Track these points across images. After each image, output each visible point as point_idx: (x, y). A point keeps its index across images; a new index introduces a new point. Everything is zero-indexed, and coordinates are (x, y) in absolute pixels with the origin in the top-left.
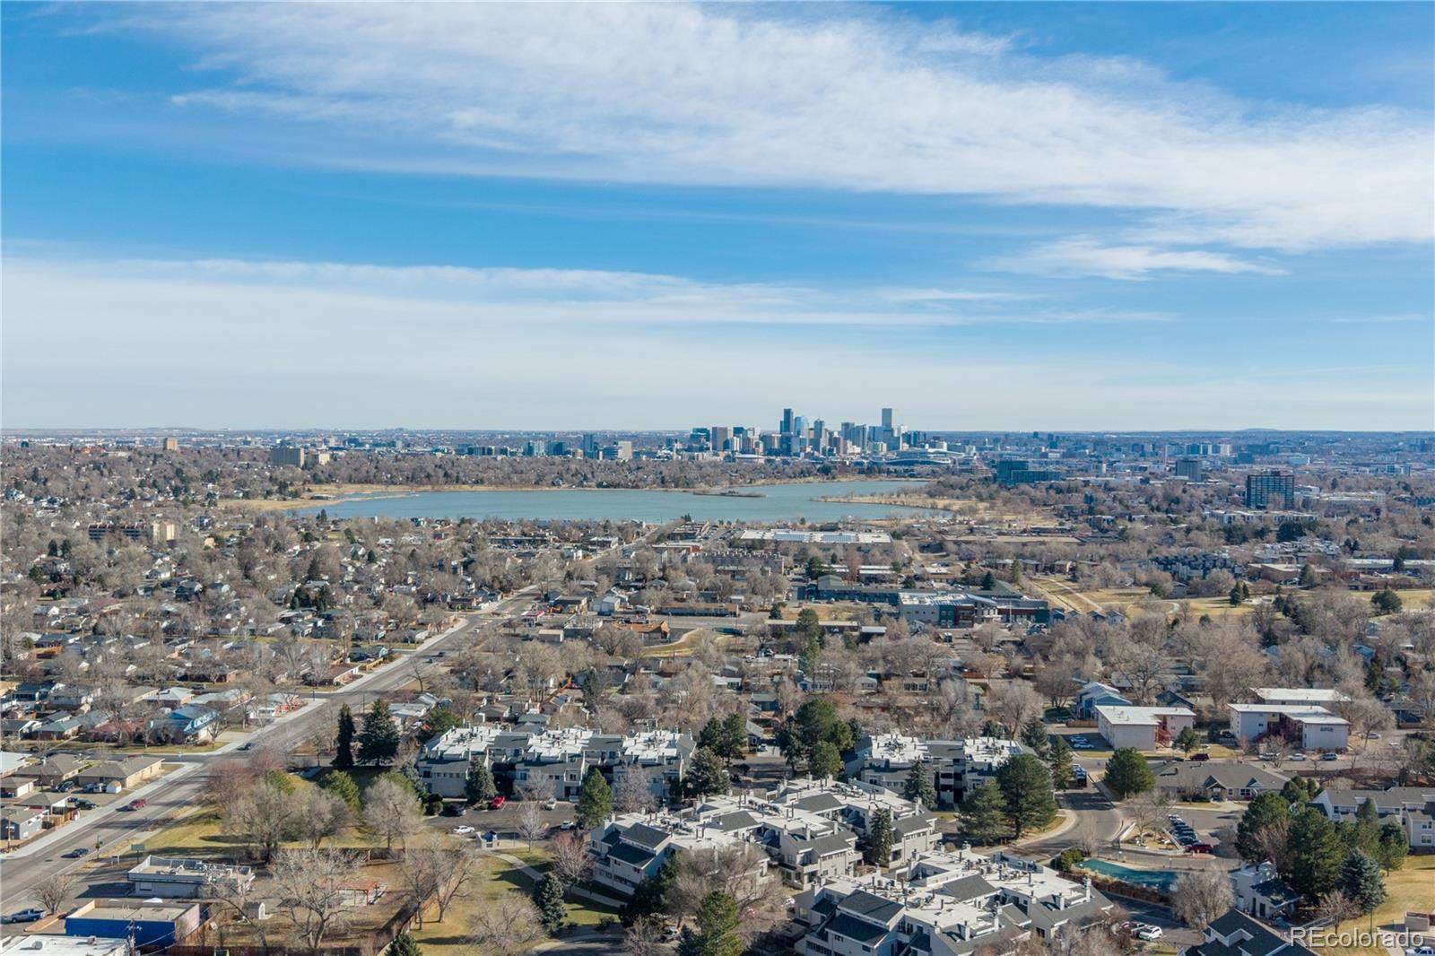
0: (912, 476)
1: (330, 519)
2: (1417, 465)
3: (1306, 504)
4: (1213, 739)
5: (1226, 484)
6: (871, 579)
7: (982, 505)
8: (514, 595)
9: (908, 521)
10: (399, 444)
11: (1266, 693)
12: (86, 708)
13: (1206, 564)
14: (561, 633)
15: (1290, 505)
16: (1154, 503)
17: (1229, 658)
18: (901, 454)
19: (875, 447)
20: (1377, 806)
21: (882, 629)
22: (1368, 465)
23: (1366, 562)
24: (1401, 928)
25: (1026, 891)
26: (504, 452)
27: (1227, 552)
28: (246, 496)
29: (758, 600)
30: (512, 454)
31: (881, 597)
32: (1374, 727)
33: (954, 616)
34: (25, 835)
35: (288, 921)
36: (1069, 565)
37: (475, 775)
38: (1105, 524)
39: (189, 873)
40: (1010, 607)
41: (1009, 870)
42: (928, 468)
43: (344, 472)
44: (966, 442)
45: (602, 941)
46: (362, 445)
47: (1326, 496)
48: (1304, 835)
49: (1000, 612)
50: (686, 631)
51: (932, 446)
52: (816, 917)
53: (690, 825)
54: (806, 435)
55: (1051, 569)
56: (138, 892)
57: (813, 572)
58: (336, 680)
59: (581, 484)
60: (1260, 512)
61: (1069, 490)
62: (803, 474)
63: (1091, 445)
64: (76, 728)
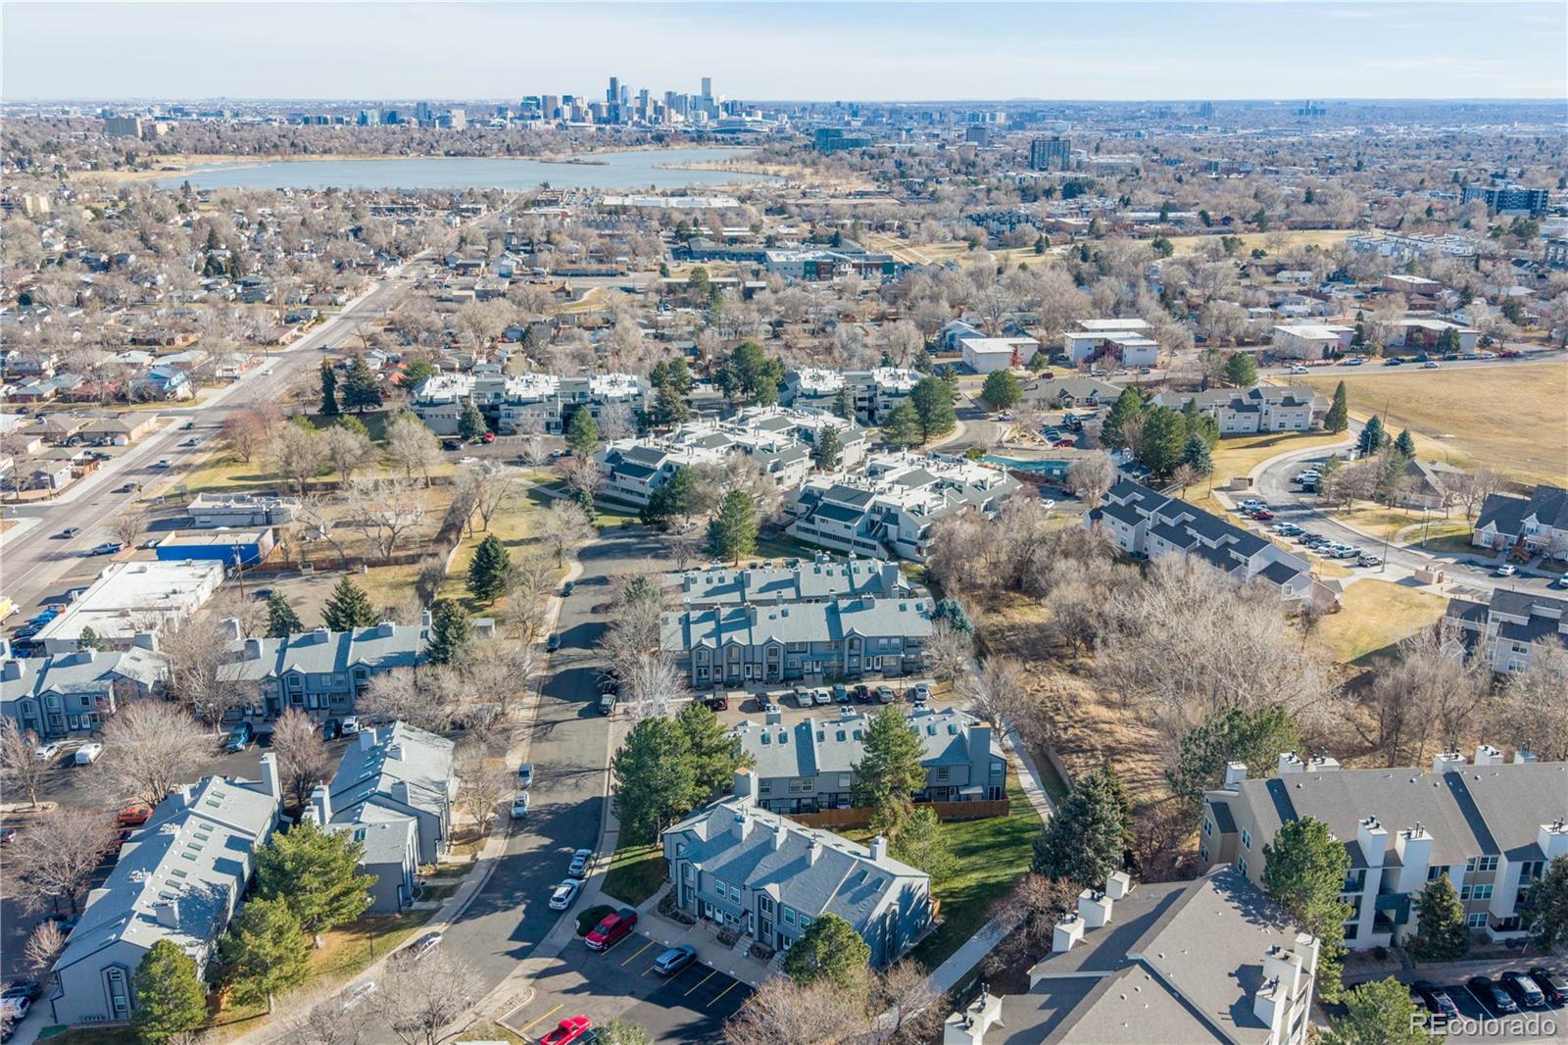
0: (739, 144)
1: (194, 189)
2: (1157, 131)
3: (1079, 166)
4: (1052, 362)
5: (1008, 149)
6: (733, 240)
7: (808, 171)
8: (411, 260)
9: (748, 187)
10: (227, 114)
11: (1088, 324)
12: (51, 373)
13: (1013, 220)
14: (473, 293)
15: (1065, 167)
16: (953, 166)
17: (1062, 295)
18: (721, 123)
19: (697, 116)
20: (1199, 404)
21: (763, 284)
22: (1118, 131)
23: (1139, 215)
24: (1228, 489)
25: (960, 478)
26: (340, 121)
27: (1023, 209)
28: (95, 167)
29: (642, 260)
30: (348, 123)
31: (748, 256)
32: (1177, 347)
33: (816, 270)
34: (59, 484)
35: (363, 537)
36: (896, 223)
37: (467, 416)
38: (917, 187)
39: (240, 506)
40: (863, 261)
41: (942, 464)
42: (749, 136)
43: (187, 142)
44: (778, 111)
45: (630, 537)
46: (187, 114)
47: (1095, 159)
48: (1158, 427)
49: (854, 266)
50: (585, 290)
51: (749, 114)
52: (802, 508)
53: (678, 446)
54: (633, 104)
55: (882, 227)
56: (198, 524)
57: (681, 234)
58: (281, 340)
59: (428, 153)
60: (1045, 173)
61: (880, 156)
62: (639, 142)
63: (887, 115)
64: (53, 391)
